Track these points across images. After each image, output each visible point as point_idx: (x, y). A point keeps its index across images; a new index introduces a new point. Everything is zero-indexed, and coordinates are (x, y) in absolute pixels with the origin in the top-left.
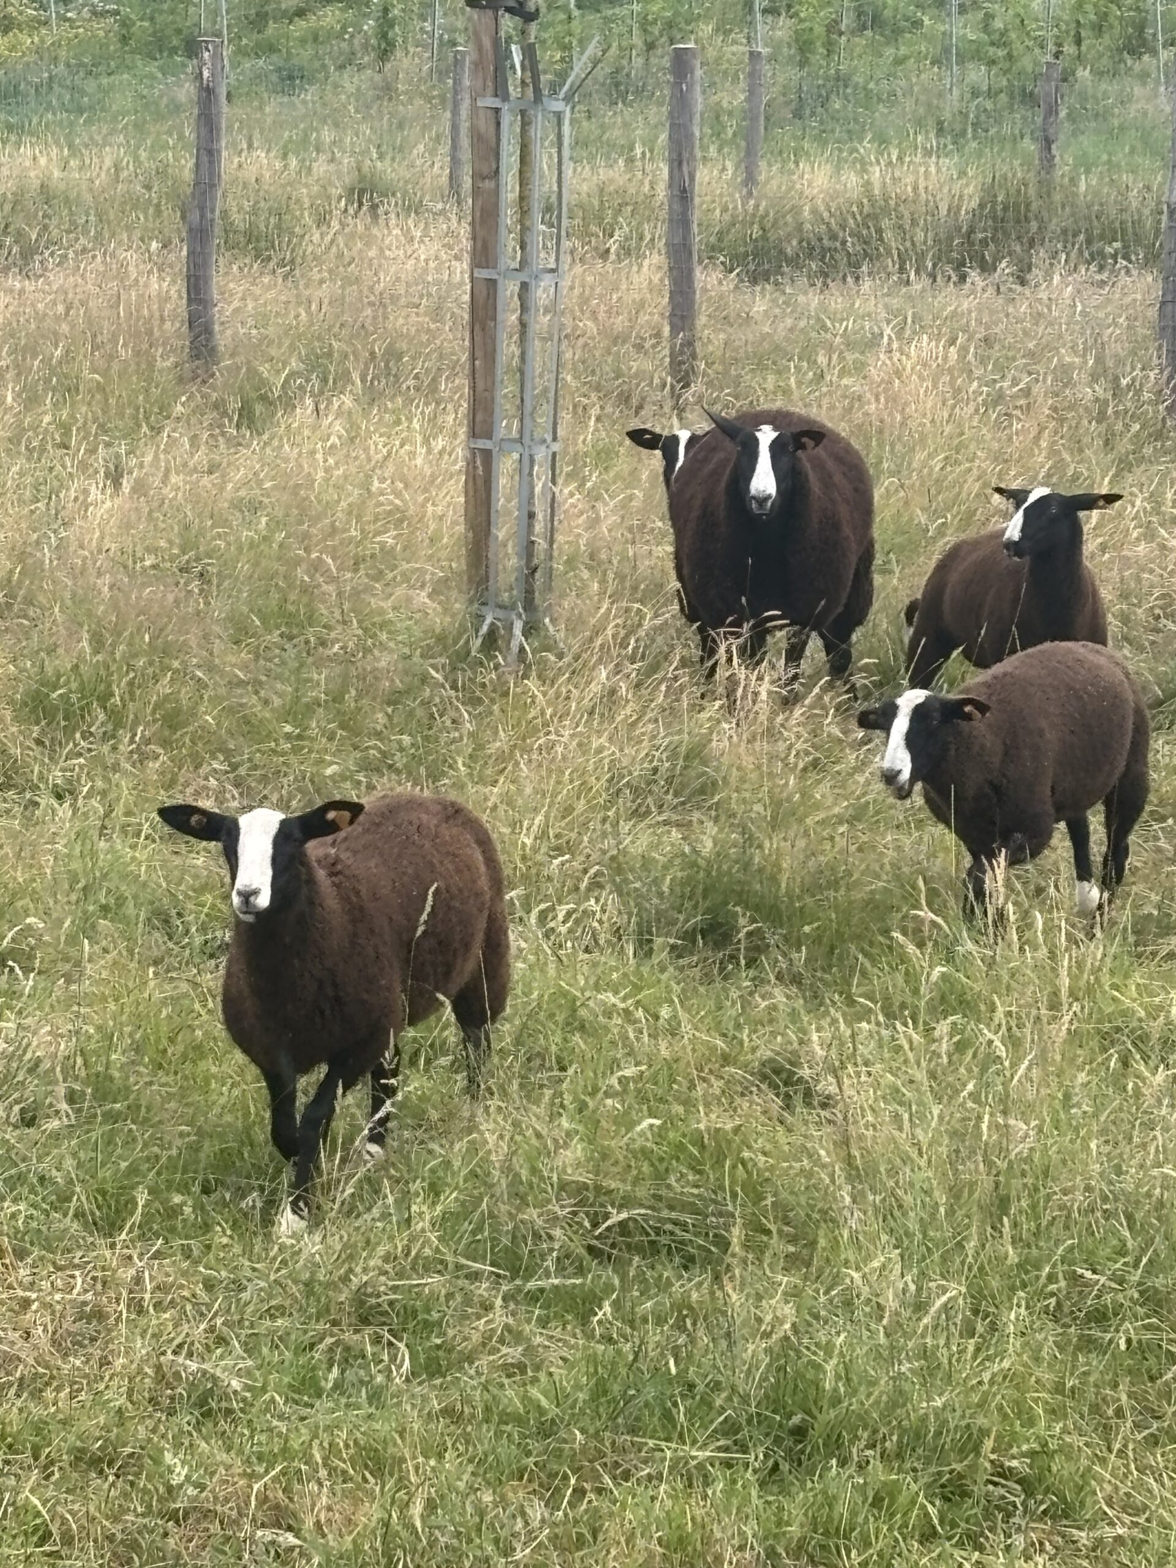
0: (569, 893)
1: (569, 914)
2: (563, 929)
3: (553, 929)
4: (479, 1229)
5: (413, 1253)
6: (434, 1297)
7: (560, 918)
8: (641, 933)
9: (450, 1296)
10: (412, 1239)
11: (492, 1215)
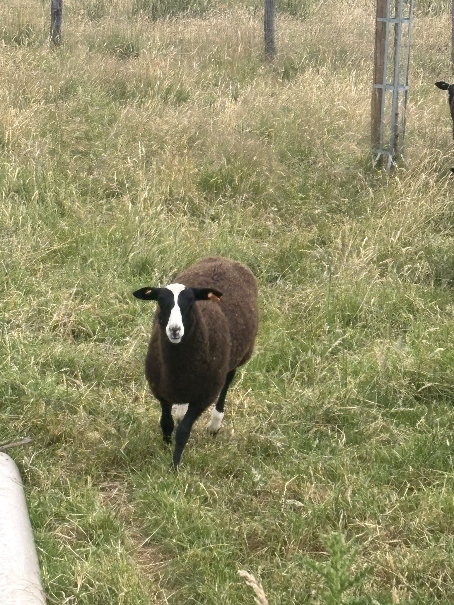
0: (409, 261)
1: (409, 269)
2: (406, 274)
3: (402, 275)
4: (373, 388)
5: (347, 397)
6: (355, 414)
7: (406, 269)
8: (437, 277)
9: (362, 413)
10: (347, 391)
11: (378, 383)
